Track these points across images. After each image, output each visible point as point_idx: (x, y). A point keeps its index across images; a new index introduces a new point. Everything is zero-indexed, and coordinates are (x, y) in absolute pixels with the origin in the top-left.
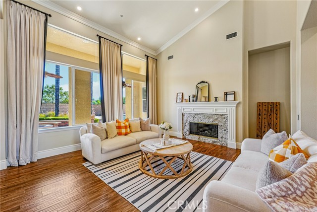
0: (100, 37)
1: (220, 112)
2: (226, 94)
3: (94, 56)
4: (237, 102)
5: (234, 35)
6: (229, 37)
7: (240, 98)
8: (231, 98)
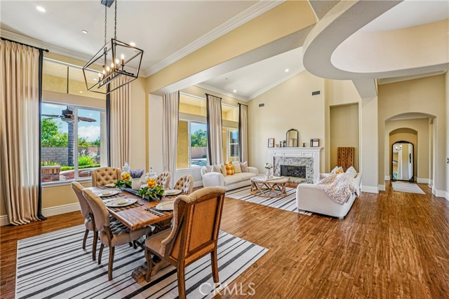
0: (207, 95)
1: (307, 156)
2: (312, 141)
3: (200, 107)
4: (321, 147)
5: (318, 93)
6: (314, 94)
7: (323, 144)
8: (315, 144)
